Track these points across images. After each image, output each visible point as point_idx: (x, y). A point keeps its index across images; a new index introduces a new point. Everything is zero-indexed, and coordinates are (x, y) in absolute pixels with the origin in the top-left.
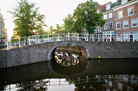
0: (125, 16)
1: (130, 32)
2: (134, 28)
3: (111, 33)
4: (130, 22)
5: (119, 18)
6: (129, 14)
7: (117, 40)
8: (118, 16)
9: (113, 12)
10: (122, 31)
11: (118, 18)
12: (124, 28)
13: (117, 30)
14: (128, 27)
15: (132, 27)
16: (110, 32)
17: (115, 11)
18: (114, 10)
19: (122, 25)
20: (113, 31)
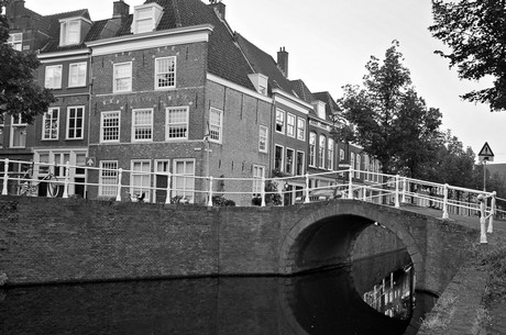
0: (140, 89)
1: (159, 163)
2: (173, 145)
3: (73, 156)
4: (159, 119)
5: (115, 92)
6: (156, 83)
7: (100, 194)
8: (114, 82)
9: (91, 61)
10: (124, 155)
11: (111, 90)
12: (134, 140)
13: (104, 146)
14: (150, 140)
15: (168, 139)
16: (72, 151)
17: (103, 58)
18: (96, 52)
19: (127, 126)
20: (85, 150)
